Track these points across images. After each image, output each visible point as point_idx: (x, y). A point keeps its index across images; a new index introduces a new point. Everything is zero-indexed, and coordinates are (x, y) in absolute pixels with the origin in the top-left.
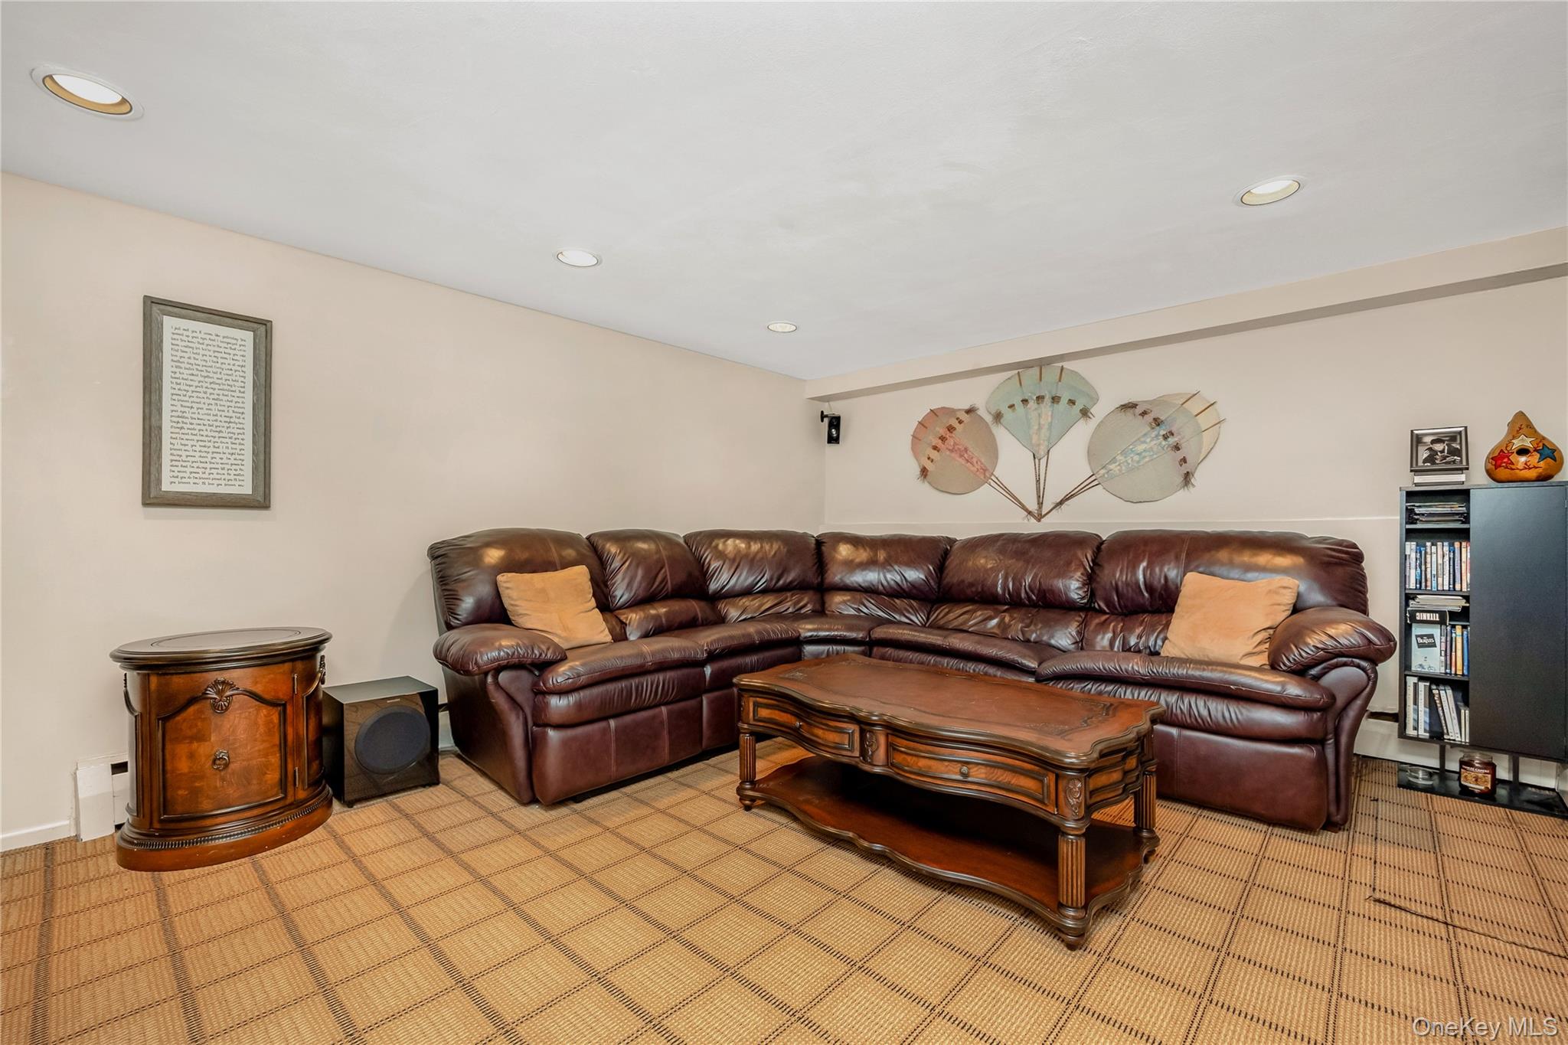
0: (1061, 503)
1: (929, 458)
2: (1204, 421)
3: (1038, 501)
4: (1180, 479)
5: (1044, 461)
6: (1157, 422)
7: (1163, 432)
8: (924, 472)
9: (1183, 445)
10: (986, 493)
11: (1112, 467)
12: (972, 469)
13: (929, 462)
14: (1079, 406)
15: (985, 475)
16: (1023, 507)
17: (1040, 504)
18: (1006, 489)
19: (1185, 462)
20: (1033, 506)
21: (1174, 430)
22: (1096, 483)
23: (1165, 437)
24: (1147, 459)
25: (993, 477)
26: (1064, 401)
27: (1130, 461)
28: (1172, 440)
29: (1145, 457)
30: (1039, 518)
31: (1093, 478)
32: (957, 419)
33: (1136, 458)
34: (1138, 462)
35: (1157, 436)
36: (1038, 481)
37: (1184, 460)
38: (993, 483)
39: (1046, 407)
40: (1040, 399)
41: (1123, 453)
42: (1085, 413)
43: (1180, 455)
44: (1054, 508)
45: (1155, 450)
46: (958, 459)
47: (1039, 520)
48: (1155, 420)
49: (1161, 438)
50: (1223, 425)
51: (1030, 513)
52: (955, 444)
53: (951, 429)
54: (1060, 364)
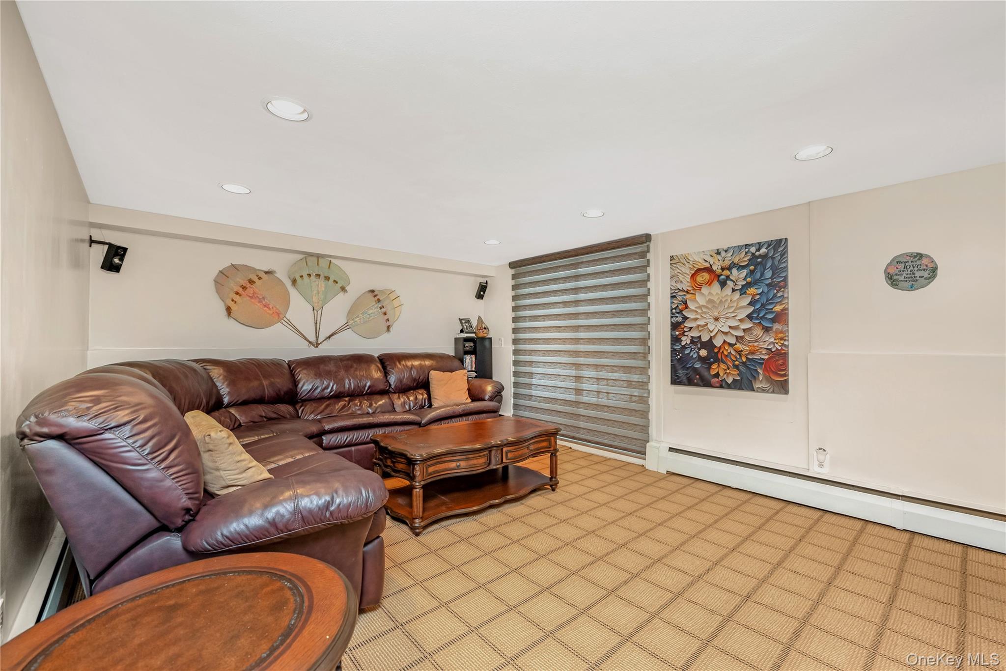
0: (329, 337)
1: (233, 300)
2: (396, 303)
3: (316, 336)
4: (386, 329)
5: (319, 312)
6: (379, 300)
7: (380, 306)
8: (229, 310)
9: (388, 313)
10: (278, 328)
11: (357, 319)
12: (269, 312)
13: (233, 303)
14: (339, 285)
15: (279, 316)
16: (306, 339)
17: (317, 337)
18: (294, 327)
19: (388, 321)
20: (312, 338)
21: (384, 305)
22: (348, 327)
23: (381, 308)
24: (372, 318)
25: (285, 319)
26: (331, 280)
27: (365, 318)
28: (383, 310)
29: (371, 316)
30: (317, 345)
31: (347, 325)
32: (257, 276)
33: (368, 316)
34: (368, 318)
35: (377, 307)
36: (316, 324)
37: (388, 320)
38: (284, 323)
39: (321, 283)
40: (318, 276)
41: (363, 314)
42: (343, 289)
43: (386, 317)
44: (326, 339)
45: (376, 313)
46: (257, 303)
47: (317, 347)
48: (378, 299)
49: (379, 309)
50: (403, 306)
51: (310, 342)
52: (254, 293)
53: (251, 282)
54: (330, 259)
